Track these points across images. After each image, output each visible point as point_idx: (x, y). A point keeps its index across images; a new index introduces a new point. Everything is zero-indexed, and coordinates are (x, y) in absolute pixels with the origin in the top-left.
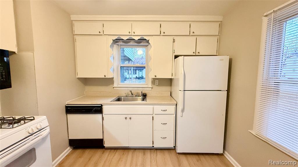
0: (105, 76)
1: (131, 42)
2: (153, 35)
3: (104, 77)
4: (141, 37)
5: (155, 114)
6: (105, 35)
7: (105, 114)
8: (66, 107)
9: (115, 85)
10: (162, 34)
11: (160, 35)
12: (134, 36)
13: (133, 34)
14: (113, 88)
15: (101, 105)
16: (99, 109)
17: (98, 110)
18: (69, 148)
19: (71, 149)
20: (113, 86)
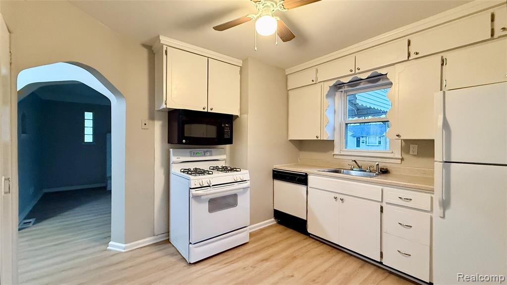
0: (317, 137)
1: (361, 84)
2: (394, 64)
3: (316, 139)
4: (371, 72)
5: (387, 203)
6: (319, 82)
7: (310, 187)
8: (274, 171)
9: (336, 151)
10: (413, 56)
11: (408, 60)
12: (359, 73)
13: (357, 71)
14: (334, 155)
15: (306, 174)
16: (303, 178)
17: (301, 179)
18: (273, 219)
19: (275, 222)
20: (333, 153)
